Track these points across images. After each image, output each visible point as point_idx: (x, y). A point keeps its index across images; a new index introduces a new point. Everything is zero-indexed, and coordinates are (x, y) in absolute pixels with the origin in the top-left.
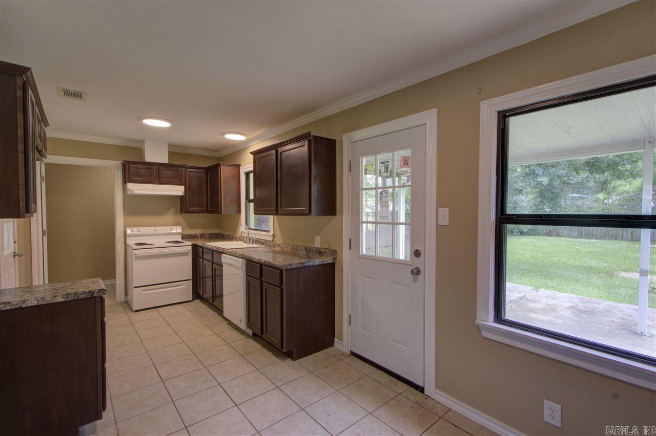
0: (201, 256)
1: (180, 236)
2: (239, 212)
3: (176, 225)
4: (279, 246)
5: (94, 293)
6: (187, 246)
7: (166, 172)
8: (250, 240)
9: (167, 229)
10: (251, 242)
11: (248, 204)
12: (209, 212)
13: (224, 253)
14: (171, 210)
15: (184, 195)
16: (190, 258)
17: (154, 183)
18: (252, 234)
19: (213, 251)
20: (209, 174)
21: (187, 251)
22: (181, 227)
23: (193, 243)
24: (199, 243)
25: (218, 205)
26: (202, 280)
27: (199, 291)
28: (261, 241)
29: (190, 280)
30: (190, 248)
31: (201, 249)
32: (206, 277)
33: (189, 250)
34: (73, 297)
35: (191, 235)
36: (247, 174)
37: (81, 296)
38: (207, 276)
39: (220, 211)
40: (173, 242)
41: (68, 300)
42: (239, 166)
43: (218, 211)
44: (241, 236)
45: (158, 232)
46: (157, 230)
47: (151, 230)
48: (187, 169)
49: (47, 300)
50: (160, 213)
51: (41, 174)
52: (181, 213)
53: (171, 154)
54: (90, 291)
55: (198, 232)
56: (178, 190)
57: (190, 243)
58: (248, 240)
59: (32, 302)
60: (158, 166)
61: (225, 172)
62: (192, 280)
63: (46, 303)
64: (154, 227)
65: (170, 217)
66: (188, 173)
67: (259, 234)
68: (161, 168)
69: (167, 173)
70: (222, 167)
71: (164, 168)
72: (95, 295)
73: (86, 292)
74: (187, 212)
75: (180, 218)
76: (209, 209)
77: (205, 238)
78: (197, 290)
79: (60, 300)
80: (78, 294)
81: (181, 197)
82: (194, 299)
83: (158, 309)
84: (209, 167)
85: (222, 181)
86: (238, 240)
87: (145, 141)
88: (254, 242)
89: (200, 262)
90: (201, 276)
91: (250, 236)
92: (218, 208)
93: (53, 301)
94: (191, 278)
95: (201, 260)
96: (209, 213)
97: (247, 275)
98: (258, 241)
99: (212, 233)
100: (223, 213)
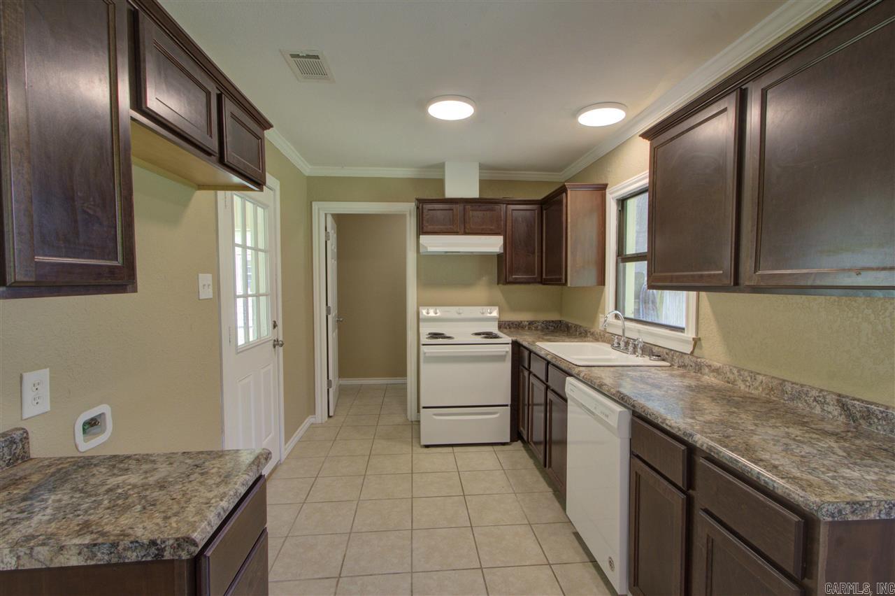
0: (527, 366)
1: (496, 324)
2: (602, 281)
3: (491, 304)
4: (717, 371)
5: (163, 550)
6: (503, 346)
7: (475, 213)
8: (627, 344)
9: (475, 312)
10: (631, 348)
11: (621, 265)
12: (543, 282)
13: (570, 375)
14: (484, 278)
15: (502, 251)
16: (507, 366)
17: (456, 233)
18: (630, 329)
19: (548, 363)
20: (544, 212)
21: (504, 353)
22: (497, 308)
23: (514, 338)
24: (526, 339)
25: (561, 268)
26: (526, 407)
27: (522, 429)
28: (655, 350)
29: (507, 405)
30: (508, 348)
31: (526, 353)
32: (533, 405)
33: (507, 352)
34: (106, 557)
35: (513, 323)
36: (622, 203)
37: (129, 554)
38: (535, 402)
39: (564, 281)
40: (483, 333)
41: (93, 563)
42: (603, 188)
43: (560, 279)
44: (605, 331)
45: (463, 316)
46: (461, 311)
47: (452, 312)
48: (509, 206)
49: (41, 558)
50: (467, 284)
51: (326, 230)
52: (498, 284)
53: (483, 184)
54: (153, 543)
55: (524, 317)
56: (493, 244)
57: (509, 339)
58: (622, 344)
59: (5, 560)
60: (462, 205)
61: (575, 202)
62: (512, 405)
63: (37, 566)
64: (457, 308)
65: (481, 291)
66: (509, 212)
67: (652, 334)
68: (468, 207)
69: (476, 215)
70: (569, 192)
71: (472, 206)
72: (167, 555)
73: (142, 545)
74: (507, 283)
75: (498, 292)
76: (544, 277)
77: (536, 329)
78: (518, 427)
79: (75, 561)
80: (120, 548)
81: (499, 256)
82: (513, 439)
83: (456, 449)
84: (545, 198)
85: (569, 220)
86: (597, 340)
87: (446, 163)
88: (639, 351)
89: (524, 377)
90: (526, 402)
91: (627, 335)
92: (561, 274)
93: (56, 564)
94: (509, 403)
95: (526, 373)
96: (544, 284)
97: (634, 455)
98: (648, 350)
99: (548, 319)
100: (569, 285)
